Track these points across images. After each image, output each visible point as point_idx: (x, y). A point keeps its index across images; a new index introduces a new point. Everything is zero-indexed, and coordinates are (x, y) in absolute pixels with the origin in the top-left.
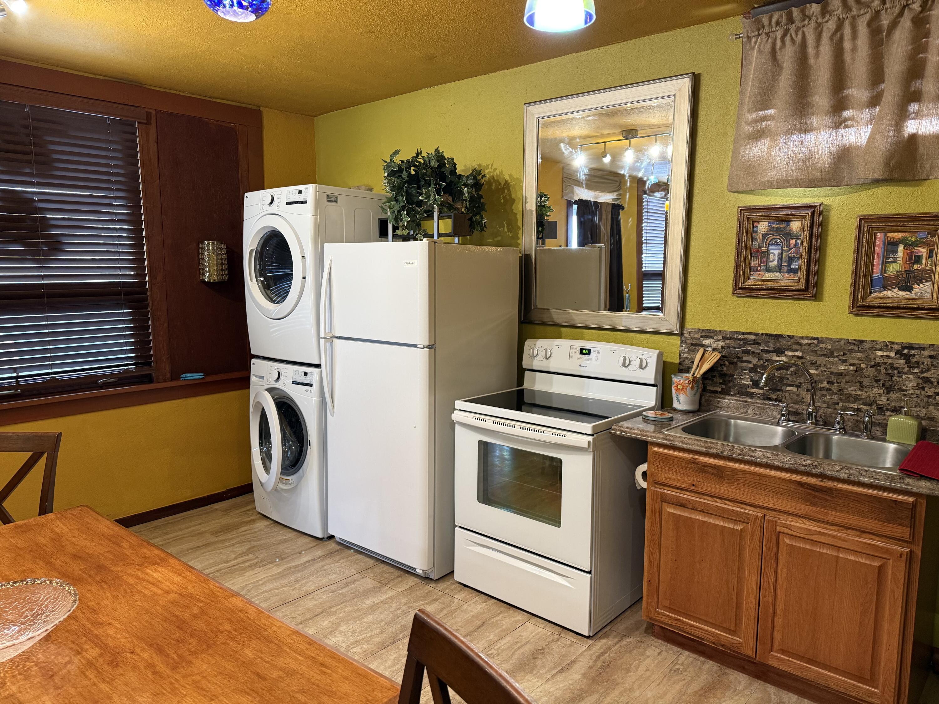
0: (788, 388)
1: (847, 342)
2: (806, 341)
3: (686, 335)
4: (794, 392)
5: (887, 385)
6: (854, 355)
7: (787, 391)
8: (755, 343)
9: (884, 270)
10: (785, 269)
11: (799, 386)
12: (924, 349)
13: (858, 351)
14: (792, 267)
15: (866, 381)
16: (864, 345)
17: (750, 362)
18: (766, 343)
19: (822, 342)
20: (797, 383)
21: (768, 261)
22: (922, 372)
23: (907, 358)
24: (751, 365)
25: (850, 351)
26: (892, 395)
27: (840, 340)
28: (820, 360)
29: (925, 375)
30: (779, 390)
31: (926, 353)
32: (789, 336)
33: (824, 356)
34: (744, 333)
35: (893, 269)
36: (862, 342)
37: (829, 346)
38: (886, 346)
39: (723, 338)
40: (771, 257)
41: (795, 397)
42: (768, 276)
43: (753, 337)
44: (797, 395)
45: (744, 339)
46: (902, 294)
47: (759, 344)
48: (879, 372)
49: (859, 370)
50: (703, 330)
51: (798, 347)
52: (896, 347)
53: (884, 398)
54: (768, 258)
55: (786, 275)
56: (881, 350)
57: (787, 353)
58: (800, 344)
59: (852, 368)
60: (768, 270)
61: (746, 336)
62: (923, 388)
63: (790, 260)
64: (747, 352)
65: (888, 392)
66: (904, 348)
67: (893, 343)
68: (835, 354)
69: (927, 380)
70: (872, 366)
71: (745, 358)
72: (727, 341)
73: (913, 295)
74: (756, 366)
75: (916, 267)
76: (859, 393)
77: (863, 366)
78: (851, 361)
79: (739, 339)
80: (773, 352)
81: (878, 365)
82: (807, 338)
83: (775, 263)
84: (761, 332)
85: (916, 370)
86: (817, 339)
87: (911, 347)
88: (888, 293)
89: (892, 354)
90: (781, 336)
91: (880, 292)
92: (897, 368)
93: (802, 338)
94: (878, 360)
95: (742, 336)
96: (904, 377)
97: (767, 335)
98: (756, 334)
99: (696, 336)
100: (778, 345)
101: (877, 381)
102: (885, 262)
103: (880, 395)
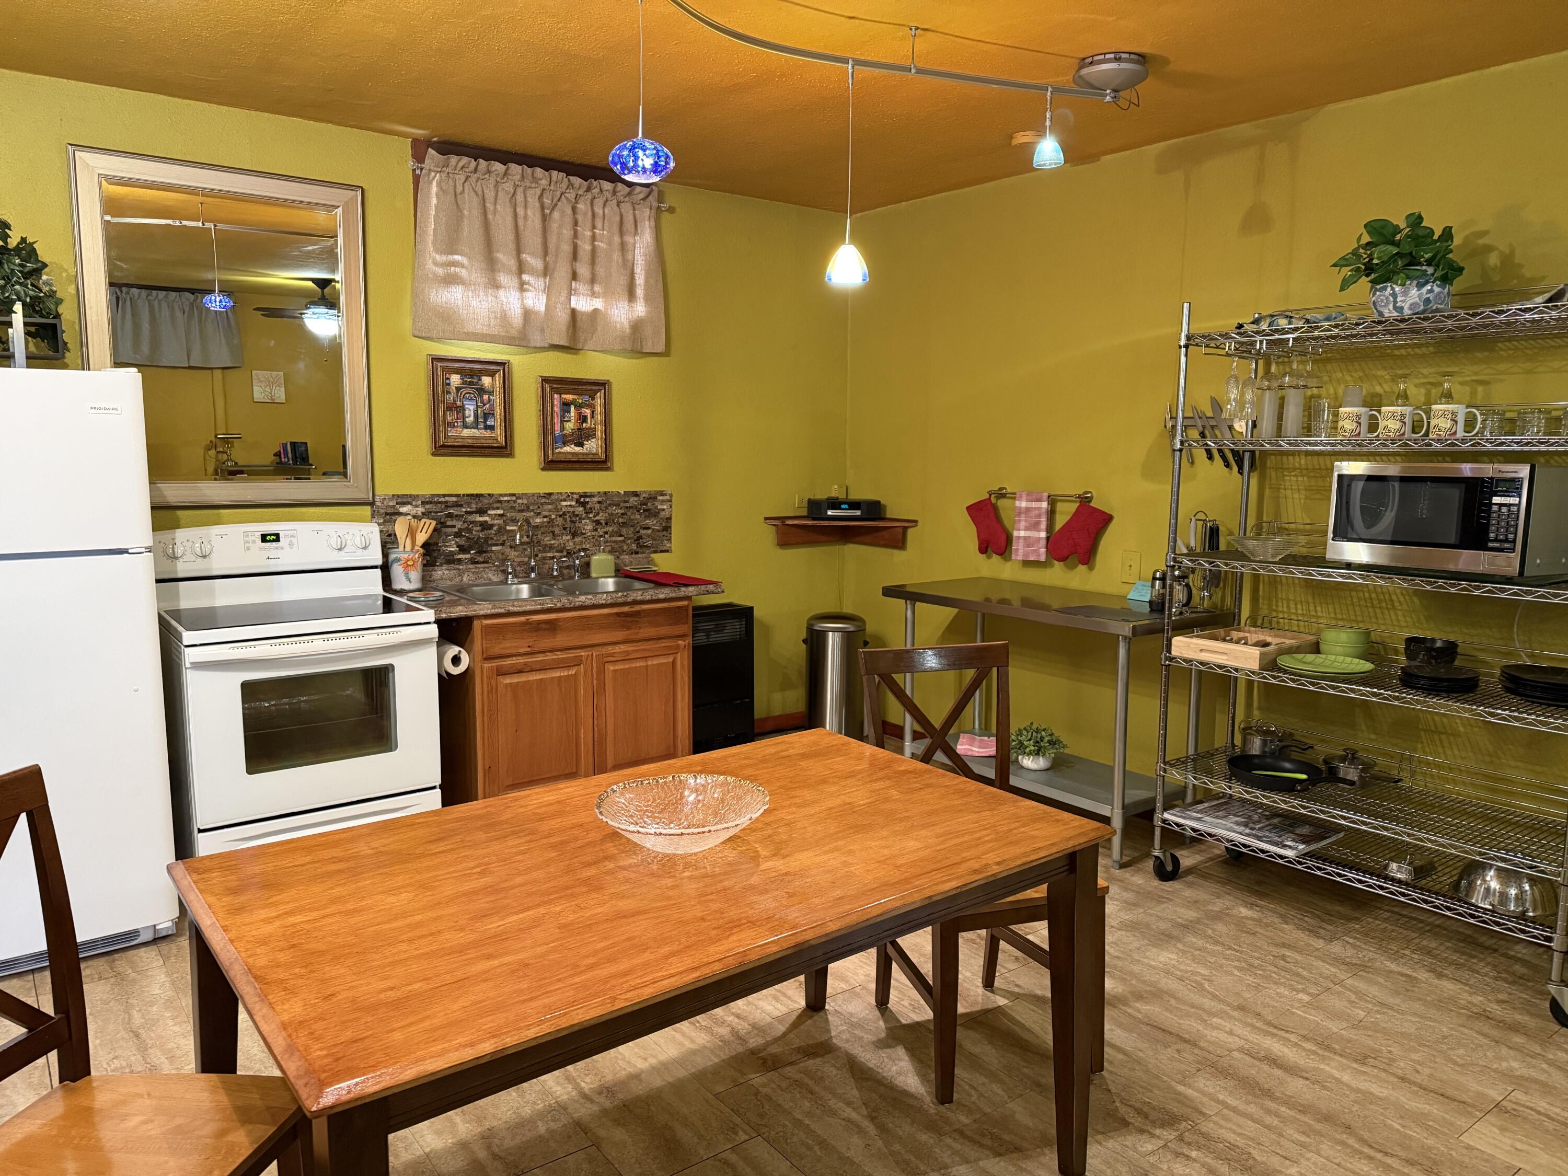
0: (494, 548)
1: (539, 496)
2: (506, 498)
3: (378, 504)
4: (499, 551)
5: (572, 531)
6: (545, 507)
7: (492, 551)
8: (457, 505)
9: (563, 428)
10: (481, 426)
11: (502, 544)
12: (594, 496)
13: (548, 504)
14: (488, 423)
15: (557, 530)
16: (553, 497)
17: (454, 526)
18: (469, 504)
19: (518, 498)
20: (501, 542)
21: (464, 417)
22: (595, 516)
23: (584, 504)
24: (456, 530)
25: (542, 504)
26: (577, 539)
27: (533, 495)
28: (520, 516)
29: (597, 518)
30: (485, 552)
31: (596, 499)
32: (489, 495)
33: (522, 511)
34: (444, 496)
35: (570, 426)
36: (550, 494)
37: (525, 501)
38: (569, 496)
39: (423, 503)
40: (467, 412)
41: (500, 556)
42: (466, 432)
43: (454, 499)
44: (503, 554)
45: (446, 502)
46: (578, 449)
47: (461, 506)
48: (565, 520)
49: (551, 521)
50: (398, 496)
51: (499, 505)
52: (575, 496)
53: (571, 544)
54: (464, 414)
55: (483, 431)
56: (565, 500)
57: (490, 512)
58: (500, 502)
59: (545, 520)
60: (466, 426)
61: (447, 498)
62: (596, 530)
63: (486, 416)
64: (450, 516)
65: (573, 538)
66: (581, 497)
67: (572, 493)
68: (531, 508)
69: (598, 522)
70: (560, 516)
71: (449, 523)
72: (428, 506)
73: (585, 451)
74: (460, 530)
75: (584, 425)
76: (553, 542)
77: (553, 517)
78: (544, 513)
79: (440, 503)
80: (476, 512)
81: (564, 513)
82: (506, 495)
83: (472, 418)
84: (462, 492)
85: (591, 515)
86: (514, 495)
87: (585, 495)
88: (567, 449)
89: (574, 503)
90: (481, 495)
91: (561, 448)
92: (577, 515)
93: (501, 495)
94: (564, 510)
95: (443, 499)
96: (583, 522)
97: (468, 495)
98: (458, 496)
99: (391, 504)
100: (480, 505)
101: (565, 529)
102: (563, 422)
103: (568, 541)
